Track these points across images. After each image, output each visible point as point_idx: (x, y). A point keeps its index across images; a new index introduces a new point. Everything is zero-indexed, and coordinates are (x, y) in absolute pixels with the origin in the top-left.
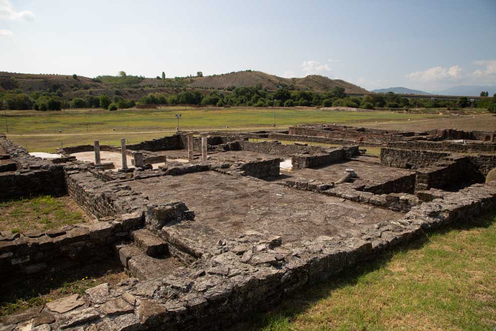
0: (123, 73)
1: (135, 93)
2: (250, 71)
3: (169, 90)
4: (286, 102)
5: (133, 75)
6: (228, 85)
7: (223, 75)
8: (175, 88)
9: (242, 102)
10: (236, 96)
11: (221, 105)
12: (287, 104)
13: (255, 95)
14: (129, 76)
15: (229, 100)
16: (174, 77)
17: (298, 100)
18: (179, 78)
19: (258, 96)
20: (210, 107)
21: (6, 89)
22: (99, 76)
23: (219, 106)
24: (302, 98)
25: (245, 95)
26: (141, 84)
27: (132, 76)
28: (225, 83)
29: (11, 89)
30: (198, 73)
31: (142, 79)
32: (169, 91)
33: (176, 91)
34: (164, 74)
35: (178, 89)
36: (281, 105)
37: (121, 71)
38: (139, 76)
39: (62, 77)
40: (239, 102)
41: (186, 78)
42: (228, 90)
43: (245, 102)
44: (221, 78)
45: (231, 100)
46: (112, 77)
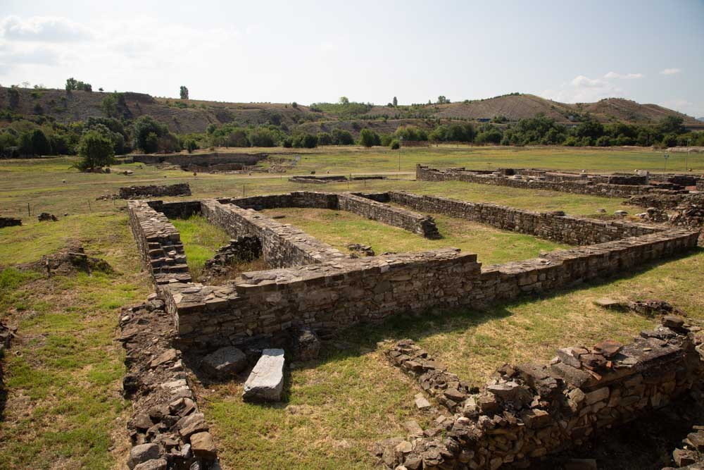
0: (345, 100)
1: (377, 125)
2: (517, 94)
3: (419, 122)
4: (599, 139)
5: (358, 102)
6: (494, 115)
7: (482, 100)
8: (426, 120)
9: (532, 139)
10: (522, 131)
11: (507, 144)
12: (600, 142)
13: (551, 130)
14: (353, 104)
15: (513, 137)
16: (411, 105)
17: (616, 136)
18: (418, 105)
19: (555, 131)
20: (491, 145)
21: (222, 122)
22: (314, 104)
23: (504, 144)
24: (622, 135)
25: (536, 129)
26: (369, 114)
27: (356, 104)
28: (488, 111)
29: (227, 122)
30: (441, 98)
31: (370, 107)
32: (419, 124)
33: (426, 123)
34: (395, 100)
35: (430, 120)
36: (592, 144)
37: (343, 96)
38: (366, 103)
39: (277, 106)
40: (527, 139)
41: (427, 105)
42: (496, 122)
43: (537, 139)
44: (481, 105)
45: (515, 137)
46: (330, 104)
